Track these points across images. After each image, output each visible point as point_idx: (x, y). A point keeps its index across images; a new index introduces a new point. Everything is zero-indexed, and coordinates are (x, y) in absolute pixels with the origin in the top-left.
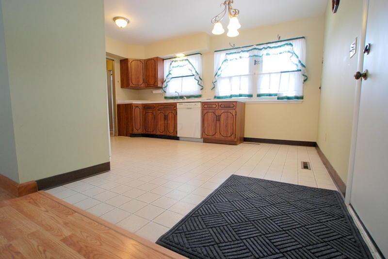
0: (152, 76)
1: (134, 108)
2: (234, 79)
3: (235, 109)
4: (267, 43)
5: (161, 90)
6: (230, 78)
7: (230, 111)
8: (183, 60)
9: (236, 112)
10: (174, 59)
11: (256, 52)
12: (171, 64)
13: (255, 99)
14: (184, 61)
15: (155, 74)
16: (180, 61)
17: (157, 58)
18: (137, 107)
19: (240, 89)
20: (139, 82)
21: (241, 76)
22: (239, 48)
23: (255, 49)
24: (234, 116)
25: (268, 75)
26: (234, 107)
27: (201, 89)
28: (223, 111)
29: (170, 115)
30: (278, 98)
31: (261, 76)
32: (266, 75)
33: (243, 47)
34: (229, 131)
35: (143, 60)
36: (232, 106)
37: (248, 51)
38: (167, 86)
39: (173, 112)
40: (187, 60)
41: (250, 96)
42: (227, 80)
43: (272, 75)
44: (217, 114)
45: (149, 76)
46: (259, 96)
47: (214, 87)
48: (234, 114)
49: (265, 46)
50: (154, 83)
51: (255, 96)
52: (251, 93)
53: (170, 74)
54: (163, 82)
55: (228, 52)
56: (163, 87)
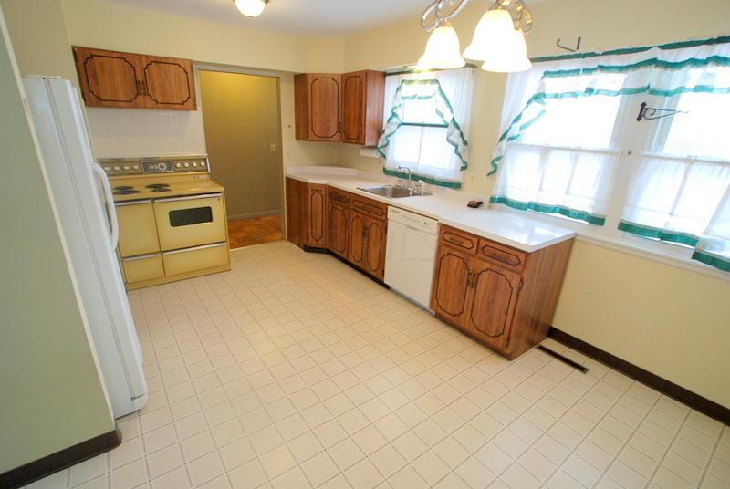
0: (354, 119)
1: (310, 193)
2: (554, 155)
3: (518, 273)
4: (710, 42)
5: (376, 151)
6: (545, 150)
7: (505, 272)
8: (425, 82)
9: (522, 281)
10: (406, 77)
11: (652, 76)
12: (398, 89)
13: (609, 233)
14: (428, 85)
15: (360, 115)
16: (421, 82)
17: (367, 73)
18: (317, 191)
19: (567, 193)
20: (328, 129)
21: (579, 150)
22: (593, 55)
23: (654, 62)
24: (515, 292)
25: (683, 166)
26: (519, 268)
27: (463, 168)
28: (487, 265)
29: (374, 230)
30: (696, 256)
31: (652, 164)
32: (671, 164)
33: (605, 54)
34: (495, 323)
35: (338, 75)
36: (514, 259)
37: (621, 69)
38: (387, 144)
39: (380, 224)
40: (437, 82)
41: (597, 221)
42: (535, 157)
43: (696, 168)
44: (471, 267)
45: (349, 117)
46: (625, 227)
47: (495, 171)
48: (515, 284)
49: (700, 52)
50: (358, 137)
51: (611, 224)
52: (600, 213)
53: (394, 115)
54: (380, 132)
55: (551, 66)
56: (379, 146)
